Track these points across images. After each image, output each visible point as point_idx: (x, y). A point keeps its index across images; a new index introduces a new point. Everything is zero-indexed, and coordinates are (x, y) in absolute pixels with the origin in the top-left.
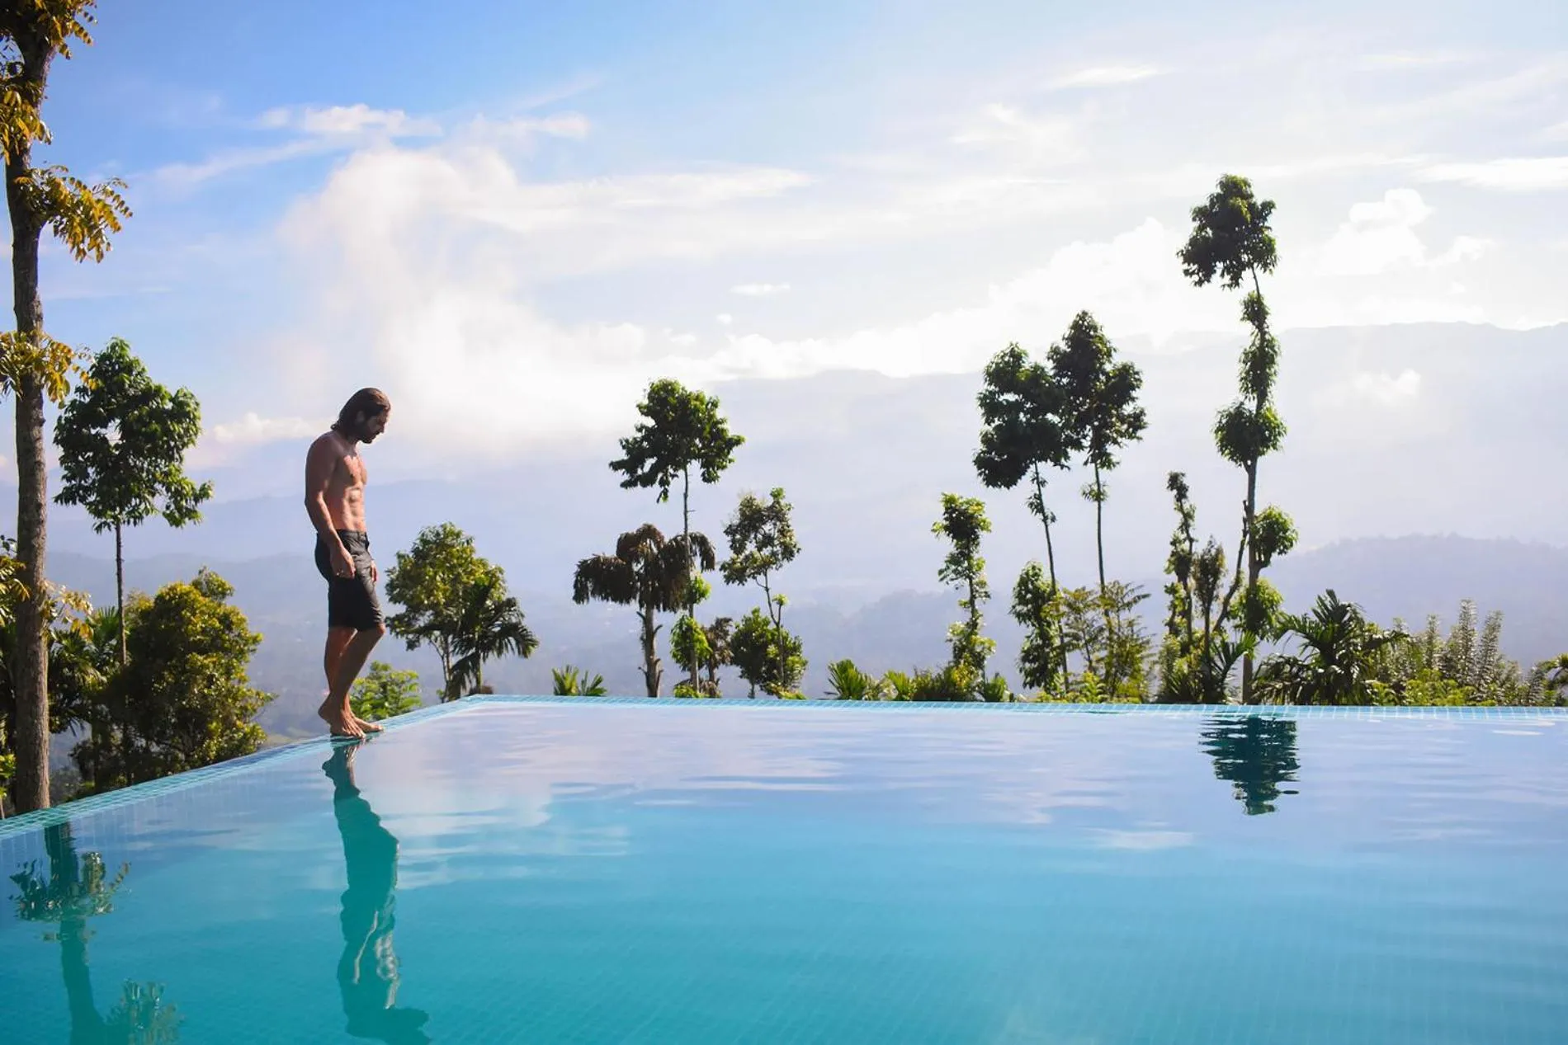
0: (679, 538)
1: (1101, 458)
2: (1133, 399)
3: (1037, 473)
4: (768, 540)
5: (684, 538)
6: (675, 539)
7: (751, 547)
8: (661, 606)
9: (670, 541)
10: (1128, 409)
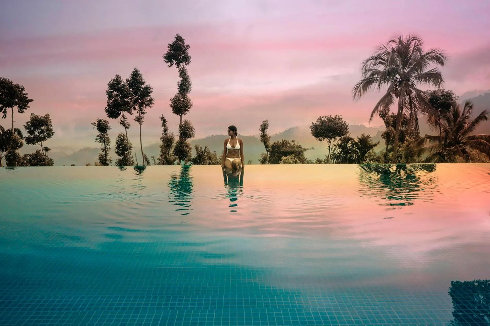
0: (10, 130)
1: (141, 111)
2: (150, 96)
3: (123, 114)
4: (43, 131)
5: (12, 130)
6: (9, 130)
7: (36, 133)
8: (5, 150)
9: (7, 131)
10: (148, 98)
